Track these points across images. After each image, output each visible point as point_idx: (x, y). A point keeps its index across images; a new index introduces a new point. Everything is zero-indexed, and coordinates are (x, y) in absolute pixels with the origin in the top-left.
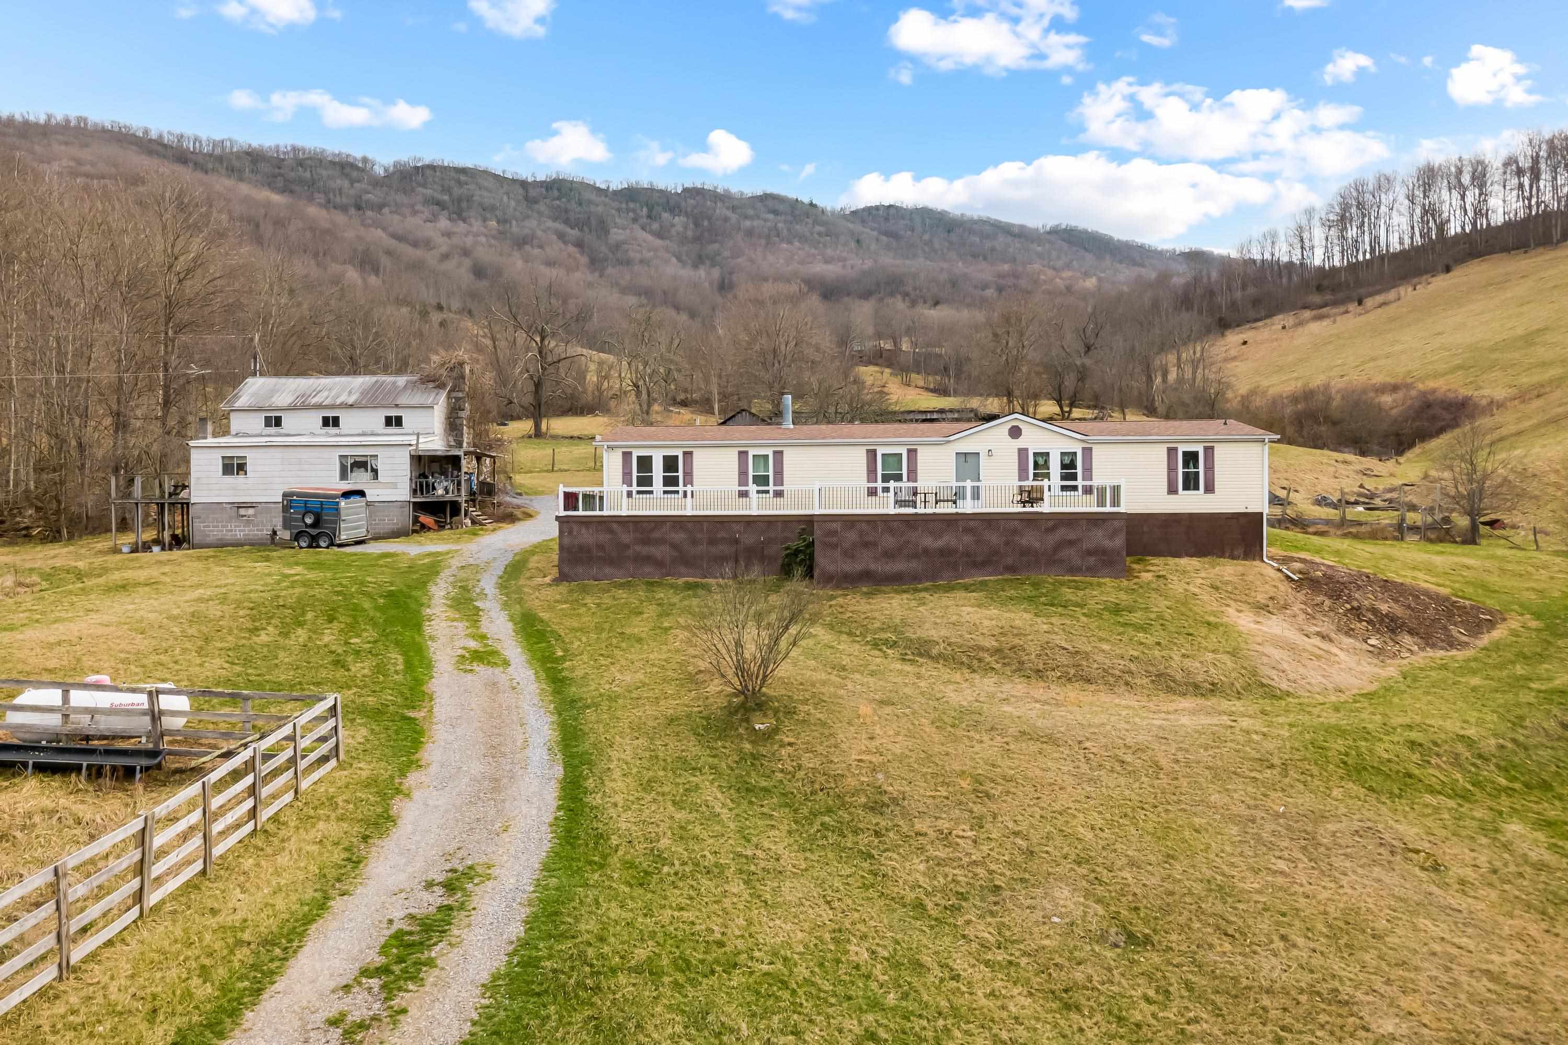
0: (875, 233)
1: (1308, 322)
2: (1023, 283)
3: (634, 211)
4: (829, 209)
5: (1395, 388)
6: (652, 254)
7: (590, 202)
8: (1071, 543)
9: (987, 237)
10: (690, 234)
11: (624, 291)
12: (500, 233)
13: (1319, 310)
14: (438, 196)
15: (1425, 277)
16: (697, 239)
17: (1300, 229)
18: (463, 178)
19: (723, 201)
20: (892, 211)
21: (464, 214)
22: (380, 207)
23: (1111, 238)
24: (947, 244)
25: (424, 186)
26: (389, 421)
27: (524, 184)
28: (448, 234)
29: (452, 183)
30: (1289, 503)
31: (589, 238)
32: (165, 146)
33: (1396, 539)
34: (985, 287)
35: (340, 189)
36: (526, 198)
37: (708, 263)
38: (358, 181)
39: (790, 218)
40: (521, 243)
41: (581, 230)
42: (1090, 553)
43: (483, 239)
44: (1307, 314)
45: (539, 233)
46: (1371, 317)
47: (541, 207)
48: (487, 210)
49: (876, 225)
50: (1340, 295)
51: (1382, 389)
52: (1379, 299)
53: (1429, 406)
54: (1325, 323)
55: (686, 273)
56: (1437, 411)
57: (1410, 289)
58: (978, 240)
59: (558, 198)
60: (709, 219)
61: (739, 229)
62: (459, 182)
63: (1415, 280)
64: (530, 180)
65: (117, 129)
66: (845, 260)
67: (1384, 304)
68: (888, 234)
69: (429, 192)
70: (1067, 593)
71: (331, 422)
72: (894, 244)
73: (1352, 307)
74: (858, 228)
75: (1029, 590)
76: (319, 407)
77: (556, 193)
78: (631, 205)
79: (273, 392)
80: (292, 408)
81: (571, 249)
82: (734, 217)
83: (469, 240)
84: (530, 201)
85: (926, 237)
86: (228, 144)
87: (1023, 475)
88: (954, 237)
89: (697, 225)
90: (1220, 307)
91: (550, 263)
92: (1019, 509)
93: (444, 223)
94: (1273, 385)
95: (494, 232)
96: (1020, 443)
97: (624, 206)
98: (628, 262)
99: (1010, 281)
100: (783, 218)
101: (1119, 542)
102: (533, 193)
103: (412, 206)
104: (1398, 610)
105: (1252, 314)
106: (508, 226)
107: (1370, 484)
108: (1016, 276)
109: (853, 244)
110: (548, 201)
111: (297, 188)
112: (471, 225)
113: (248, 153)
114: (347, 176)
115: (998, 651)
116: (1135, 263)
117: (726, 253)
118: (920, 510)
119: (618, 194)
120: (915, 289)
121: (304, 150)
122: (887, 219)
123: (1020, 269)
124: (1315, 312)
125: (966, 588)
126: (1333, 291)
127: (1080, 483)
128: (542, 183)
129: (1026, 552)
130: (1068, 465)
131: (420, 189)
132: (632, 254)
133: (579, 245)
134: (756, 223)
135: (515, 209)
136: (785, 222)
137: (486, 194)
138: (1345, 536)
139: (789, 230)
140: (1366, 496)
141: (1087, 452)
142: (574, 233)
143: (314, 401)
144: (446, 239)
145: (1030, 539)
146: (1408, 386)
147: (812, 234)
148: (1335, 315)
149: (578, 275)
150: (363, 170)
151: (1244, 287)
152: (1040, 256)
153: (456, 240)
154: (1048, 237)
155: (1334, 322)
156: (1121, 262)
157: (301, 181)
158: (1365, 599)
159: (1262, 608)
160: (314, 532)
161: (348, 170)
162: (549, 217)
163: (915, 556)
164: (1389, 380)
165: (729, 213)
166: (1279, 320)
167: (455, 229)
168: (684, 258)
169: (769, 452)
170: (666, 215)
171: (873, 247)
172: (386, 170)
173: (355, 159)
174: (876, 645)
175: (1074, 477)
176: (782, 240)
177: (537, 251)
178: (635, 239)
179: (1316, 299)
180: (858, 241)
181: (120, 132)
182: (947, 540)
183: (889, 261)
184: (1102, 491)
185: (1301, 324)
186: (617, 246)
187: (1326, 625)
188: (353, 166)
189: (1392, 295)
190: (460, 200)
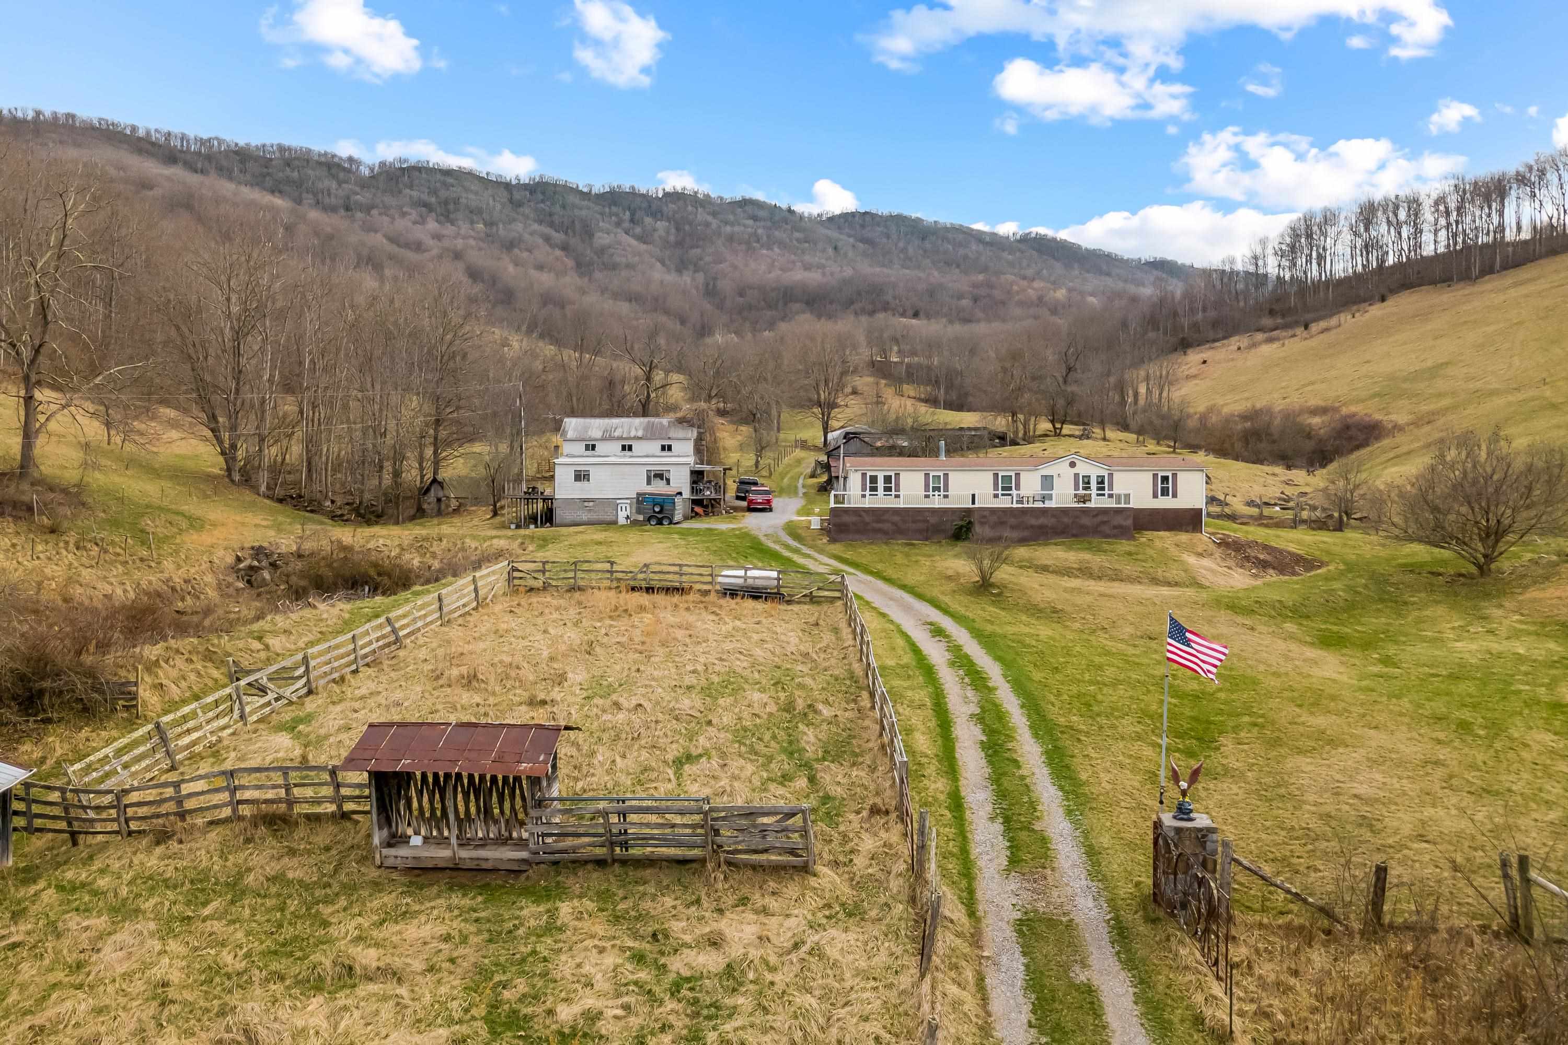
0: (851, 240)
1: (1260, 343)
2: (997, 293)
3: (617, 215)
4: (806, 215)
5: (1323, 411)
6: (637, 259)
7: (574, 206)
8: (1104, 523)
9: (960, 245)
10: (672, 238)
11: (616, 296)
12: (488, 235)
13: (1271, 332)
14: (425, 197)
15: (1363, 305)
16: (679, 244)
17: (1256, 258)
18: (450, 180)
19: (703, 206)
20: (868, 218)
21: (451, 216)
22: (368, 209)
23: (1079, 247)
24: (921, 252)
25: (411, 187)
26: (663, 448)
27: (507, 186)
28: (438, 237)
29: (438, 185)
30: (1227, 504)
31: (574, 241)
32: (153, 144)
33: (1292, 527)
34: (960, 297)
35: (329, 190)
36: (511, 201)
37: (691, 267)
38: (346, 182)
39: (769, 224)
40: (510, 245)
41: (566, 233)
42: (1115, 527)
43: (472, 242)
44: (1260, 336)
45: (527, 236)
46: (1313, 343)
47: (526, 210)
48: (475, 212)
49: (852, 232)
50: (1289, 319)
51: (1315, 412)
52: (1323, 324)
53: (1348, 427)
54: (1275, 345)
55: (671, 278)
56: (1353, 432)
57: (1349, 317)
58: (950, 247)
59: (543, 201)
60: (690, 224)
61: (720, 234)
62: (444, 184)
63: (1355, 308)
64: (514, 182)
65: (104, 127)
66: (823, 267)
67: (1327, 330)
68: (864, 241)
69: (415, 194)
70: (1105, 546)
71: (627, 448)
72: (871, 251)
73: (1299, 331)
74: (834, 234)
75: (1087, 546)
76: (620, 438)
77: (541, 197)
78: (614, 209)
79: (586, 429)
80: (603, 439)
81: (558, 253)
82: (715, 223)
83: (459, 243)
84: (517, 205)
85: (901, 245)
86: (216, 143)
87: (1076, 487)
88: (928, 245)
89: (678, 229)
90: (1183, 328)
91: (540, 267)
92: (1076, 505)
93: (432, 225)
94: (1227, 404)
95: (482, 235)
96: (1075, 470)
97: (607, 210)
98: (614, 267)
99: (983, 292)
100: (762, 223)
101: (1129, 522)
102: (517, 196)
103: (400, 208)
104: (1269, 558)
105: (1211, 335)
106: (495, 228)
107: (1289, 491)
108: (991, 286)
109: (830, 251)
110: (532, 204)
111: (287, 188)
112: (459, 227)
113: (236, 153)
114: (334, 177)
115: (1079, 569)
116: (1101, 272)
117: (708, 259)
118: (1026, 506)
119: (600, 197)
120: (895, 298)
121: (289, 149)
122: (863, 226)
123: (994, 279)
124: (1266, 335)
125: (1056, 544)
126: (1283, 316)
127: (1106, 492)
128: (525, 185)
129: (1082, 526)
130: (1101, 482)
131: (408, 191)
132: (617, 259)
133: (565, 248)
134: (737, 229)
135: (501, 212)
136: (764, 227)
137: (471, 196)
138: (1260, 525)
139: (768, 237)
140: (1285, 500)
141: (1110, 475)
142: (558, 237)
143: (616, 434)
144: (436, 241)
145: (1085, 521)
146: (1335, 410)
147: (791, 240)
148: (1285, 338)
149: (567, 279)
150: (349, 171)
151: (1204, 310)
152: (1011, 264)
153: (446, 243)
154: (1020, 246)
155: (1283, 345)
156: (1088, 272)
157: (289, 181)
158: (1252, 553)
159: (1200, 555)
160: (660, 516)
161: (333, 171)
162: (535, 221)
163: (1027, 528)
164: (1322, 403)
165: (709, 218)
166: (1235, 341)
167: (445, 232)
168: (667, 262)
169: (941, 474)
170: (648, 220)
171: (850, 254)
172: (372, 170)
173: (341, 158)
174: (1021, 567)
175: (1103, 489)
176: (762, 246)
177: (525, 255)
178: (620, 243)
179: (1267, 321)
180: (836, 248)
181: (108, 130)
182: (1042, 521)
183: (869, 270)
184: (1119, 496)
185: (1254, 345)
186: (601, 251)
187: (1231, 563)
188: (339, 166)
189: (1333, 321)
190: (446, 203)
